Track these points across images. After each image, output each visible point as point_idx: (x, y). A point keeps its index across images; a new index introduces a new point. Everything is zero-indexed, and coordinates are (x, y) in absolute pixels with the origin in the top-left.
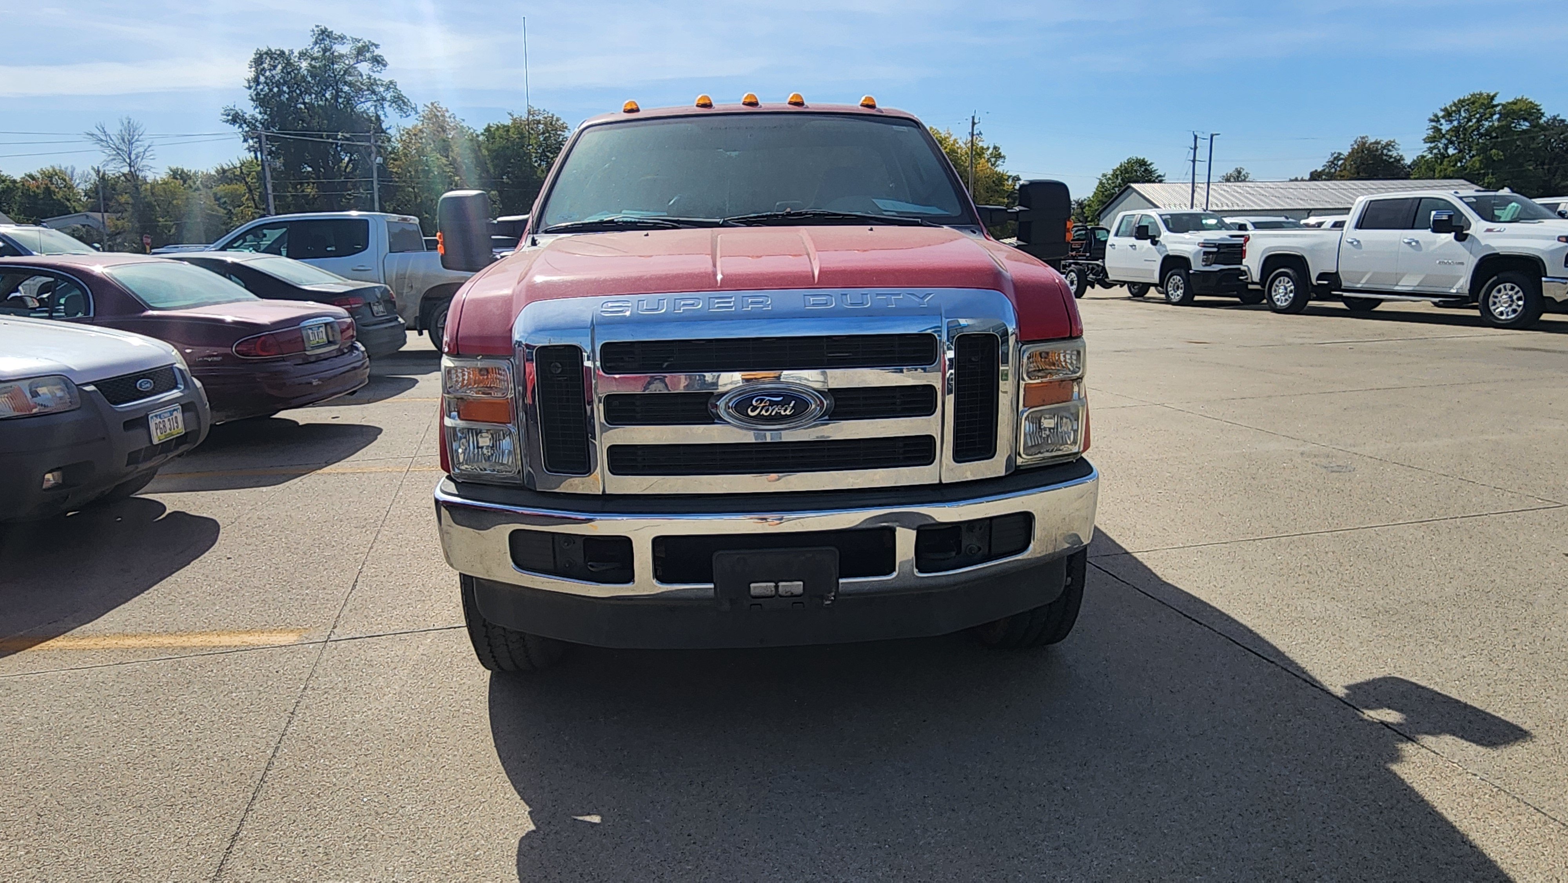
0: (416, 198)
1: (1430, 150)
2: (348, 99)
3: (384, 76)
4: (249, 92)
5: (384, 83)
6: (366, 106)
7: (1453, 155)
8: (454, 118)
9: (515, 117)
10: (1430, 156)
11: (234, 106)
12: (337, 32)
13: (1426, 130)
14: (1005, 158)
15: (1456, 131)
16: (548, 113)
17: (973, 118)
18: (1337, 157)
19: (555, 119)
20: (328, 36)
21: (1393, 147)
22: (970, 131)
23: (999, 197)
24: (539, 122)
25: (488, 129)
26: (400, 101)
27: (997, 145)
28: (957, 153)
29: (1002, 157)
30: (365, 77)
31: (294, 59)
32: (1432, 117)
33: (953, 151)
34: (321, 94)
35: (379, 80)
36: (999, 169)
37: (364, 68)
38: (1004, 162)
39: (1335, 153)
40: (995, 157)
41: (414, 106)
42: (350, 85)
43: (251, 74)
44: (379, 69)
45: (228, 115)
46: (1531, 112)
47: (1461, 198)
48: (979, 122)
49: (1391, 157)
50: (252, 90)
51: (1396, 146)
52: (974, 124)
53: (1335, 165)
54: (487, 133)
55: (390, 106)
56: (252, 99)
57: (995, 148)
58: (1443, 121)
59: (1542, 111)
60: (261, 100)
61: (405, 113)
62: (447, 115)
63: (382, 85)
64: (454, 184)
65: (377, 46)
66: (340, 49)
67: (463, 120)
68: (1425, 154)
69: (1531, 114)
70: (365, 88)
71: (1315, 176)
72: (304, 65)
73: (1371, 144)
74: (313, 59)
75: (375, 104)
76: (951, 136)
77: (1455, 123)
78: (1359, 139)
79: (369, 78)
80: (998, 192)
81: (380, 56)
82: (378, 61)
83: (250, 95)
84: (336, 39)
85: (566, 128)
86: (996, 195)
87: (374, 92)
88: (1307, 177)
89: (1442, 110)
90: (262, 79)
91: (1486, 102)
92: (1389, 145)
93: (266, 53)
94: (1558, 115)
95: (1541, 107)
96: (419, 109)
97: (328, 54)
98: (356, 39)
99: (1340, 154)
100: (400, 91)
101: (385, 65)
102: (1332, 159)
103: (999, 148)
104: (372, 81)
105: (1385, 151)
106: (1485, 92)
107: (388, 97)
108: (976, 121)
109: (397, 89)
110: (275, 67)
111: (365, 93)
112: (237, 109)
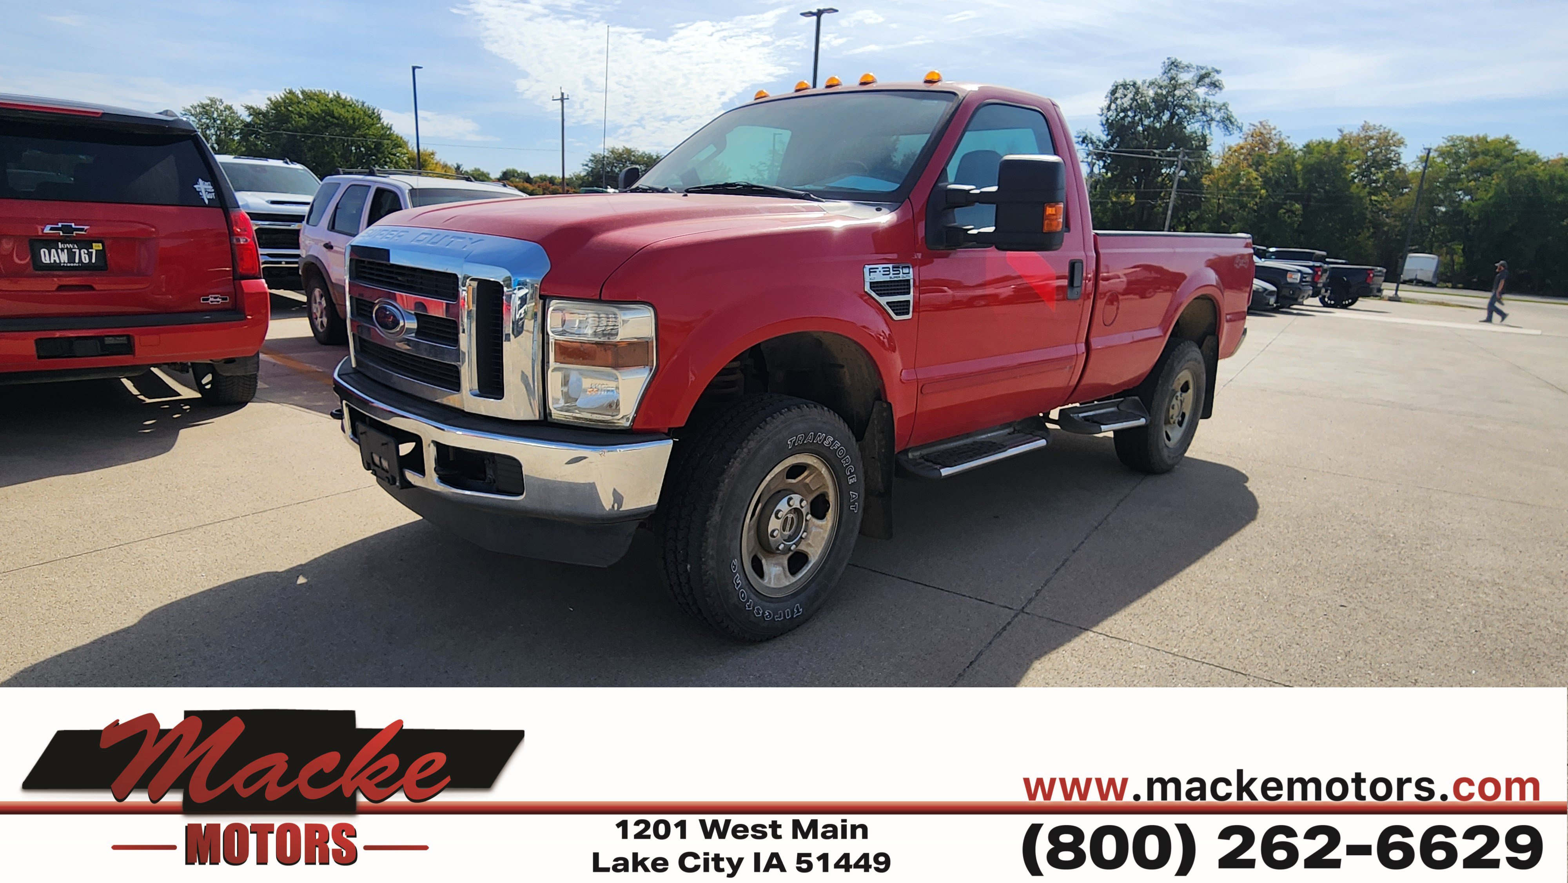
0: (1219, 208)
2: (1180, 122)
3: (1218, 98)
4: (1100, 118)
5: (1217, 105)
6: (1193, 127)
8: (1280, 135)
9: (1344, 133)
11: (1086, 129)
12: (1185, 62)
16: (1385, 128)
19: (1391, 134)
20: (1176, 66)
24: (1371, 138)
25: (1307, 146)
26: (1228, 122)
30: (1201, 100)
31: (1143, 89)
34: (1158, 117)
35: (1214, 102)
37: (1201, 91)
41: (1240, 125)
42: (1185, 107)
43: (1106, 103)
44: (1214, 92)
45: (1079, 137)
50: (1103, 117)
54: (1305, 149)
55: (1217, 126)
56: (1102, 125)
60: (1109, 125)
61: (1229, 131)
62: (1274, 132)
63: (1215, 107)
64: (1258, 197)
65: (1218, 72)
66: (1184, 77)
67: (1289, 137)
70: (1198, 110)
72: (1151, 93)
74: (1160, 87)
75: (1203, 124)
79: (1205, 102)
81: (1218, 81)
82: (1214, 85)
83: (1102, 121)
84: (1183, 68)
85: (1402, 143)
87: (1204, 114)
90: (1113, 106)
93: (1122, 85)
96: (1245, 129)
97: (1172, 82)
98: (1201, 67)
100: (1231, 112)
101: (1221, 89)
104: (1207, 104)
107: (1218, 118)
109: (1228, 110)
110: (1125, 96)
111: (1198, 114)
112: (1087, 132)
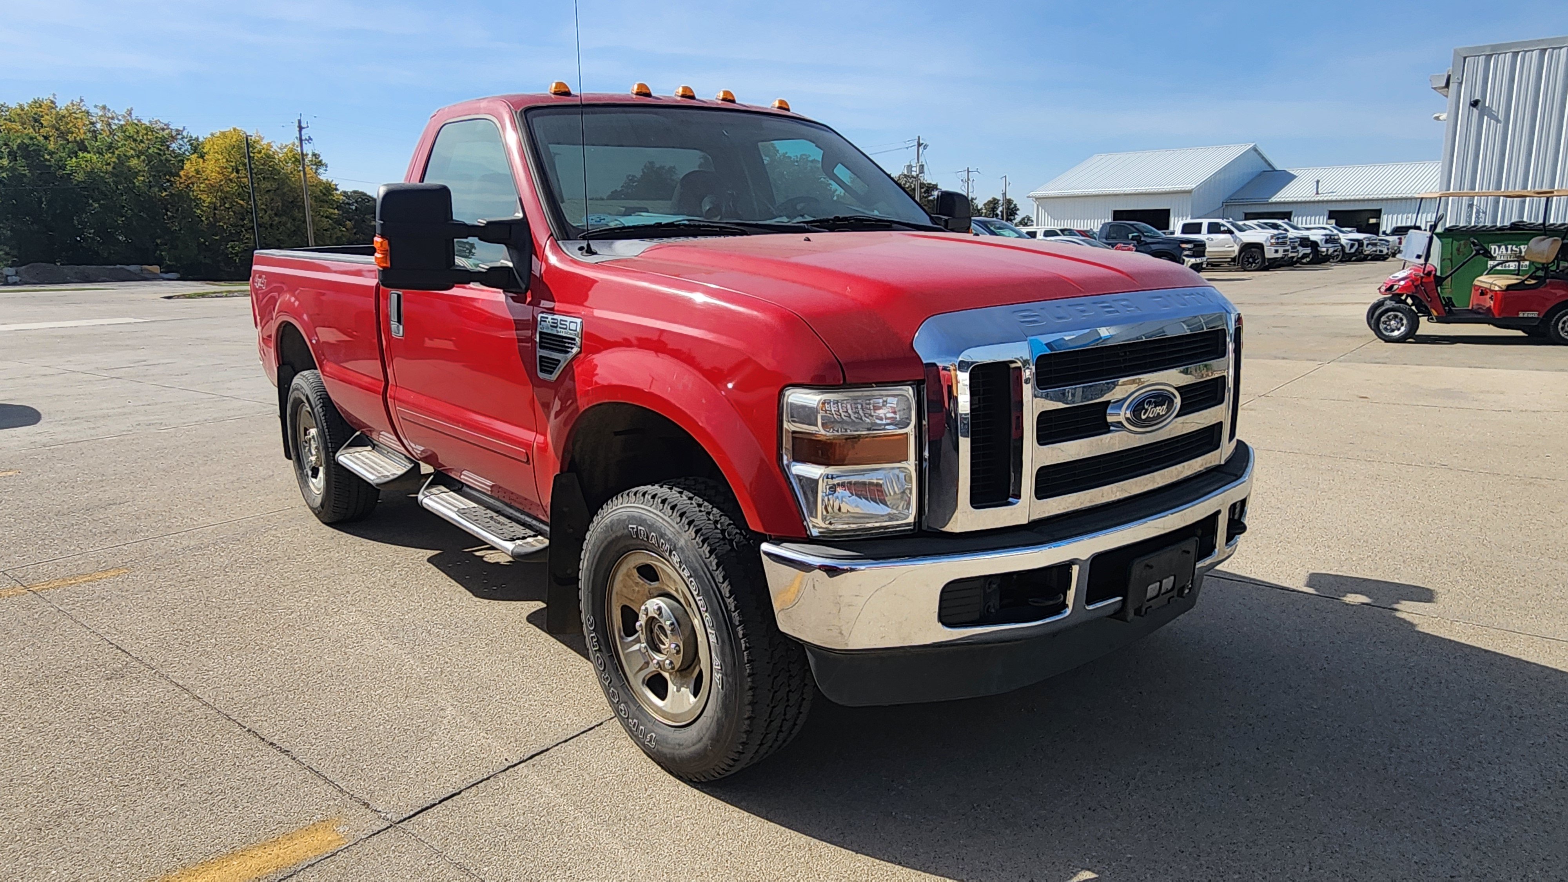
14: (326, 166)
17: (300, 122)
22: (298, 136)
23: (329, 208)
27: (316, 152)
28: (274, 158)
29: (323, 165)
33: (270, 157)
36: (323, 178)
38: (326, 170)
40: (315, 164)
48: (308, 127)
52: (301, 128)
57: (314, 155)
73: (657, 168)
76: (262, 139)
78: (648, 164)
80: (327, 202)
86: (325, 205)
94: (786, 153)
99: (634, 176)
103: (319, 155)
108: (304, 125)
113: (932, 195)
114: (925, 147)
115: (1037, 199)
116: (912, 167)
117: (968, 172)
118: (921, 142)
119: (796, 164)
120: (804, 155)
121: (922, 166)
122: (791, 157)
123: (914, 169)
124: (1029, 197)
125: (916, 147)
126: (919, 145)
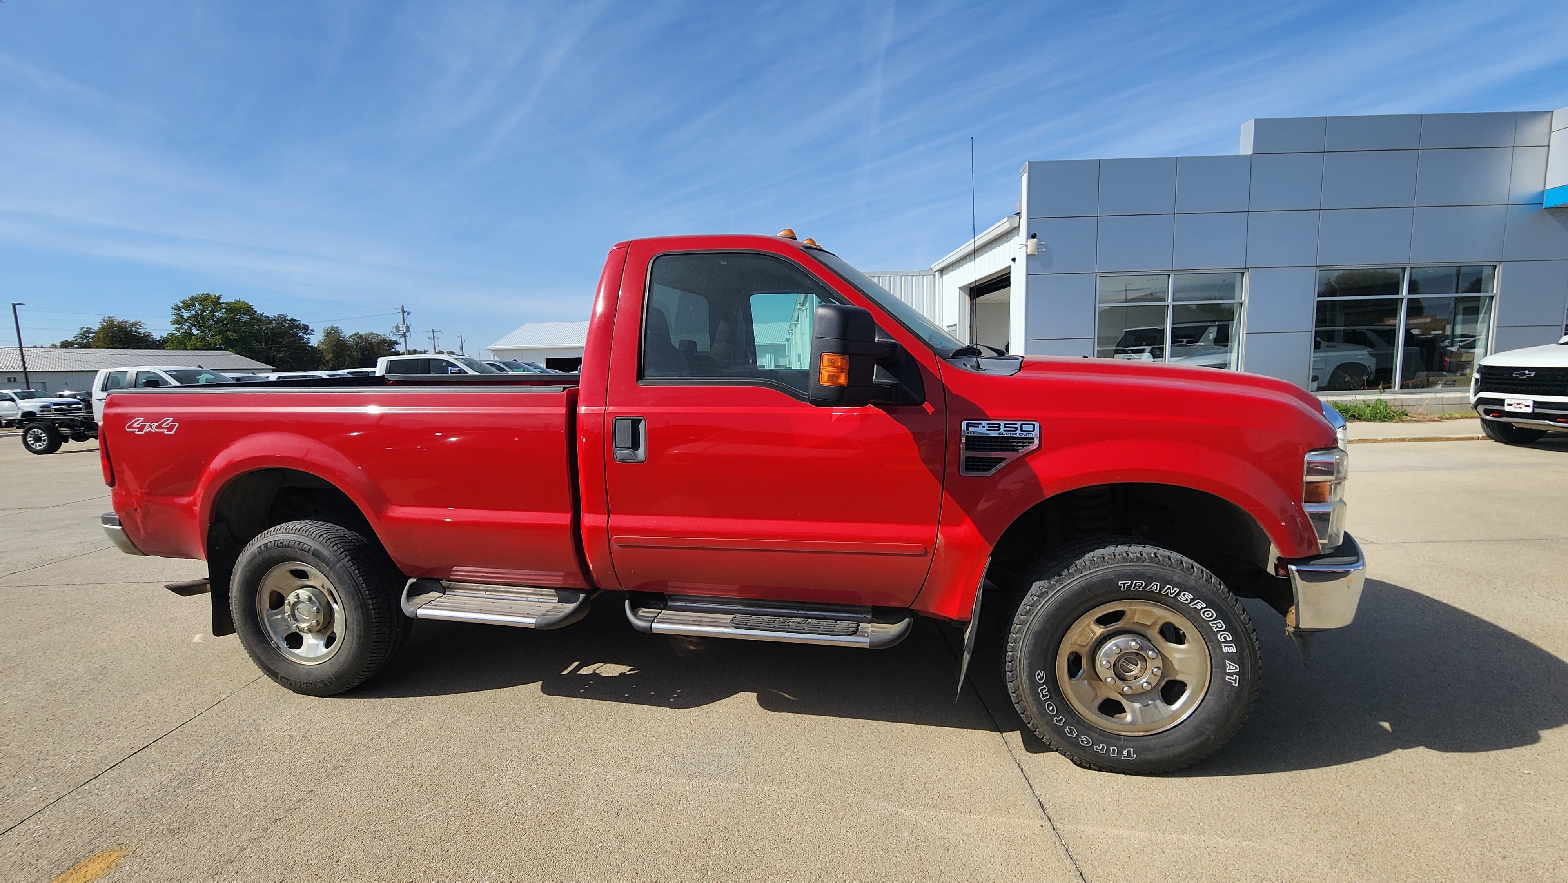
1: (178, 330)
7: (198, 334)
10: (179, 334)
13: (171, 315)
15: (196, 318)
18: (87, 331)
21: (140, 325)
32: (174, 307)
39: (84, 327)
46: (248, 310)
47: (165, 372)
49: (139, 333)
51: (143, 326)
53: (86, 337)
58: (183, 310)
59: (255, 310)
68: (173, 332)
69: (249, 311)
71: (66, 345)
73: (119, 323)
77: (193, 312)
78: (108, 318)
88: (59, 344)
89: (182, 303)
91: (214, 300)
92: (134, 325)
94: (263, 313)
95: (253, 307)
99: (90, 329)
102: (82, 332)
105: (134, 329)
106: (212, 293)
113: (393, 348)
114: (409, 313)
115: (493, 351)
116: (399, 327)
117: (433, 332)
118: (405, 310)
119: (274, 322)
120: (281, 315)
121: (408, 327)
122: (268, 317)
123: (401, 329)
124: (486, 350)
125: (401, 314)
126: (404, 312)
